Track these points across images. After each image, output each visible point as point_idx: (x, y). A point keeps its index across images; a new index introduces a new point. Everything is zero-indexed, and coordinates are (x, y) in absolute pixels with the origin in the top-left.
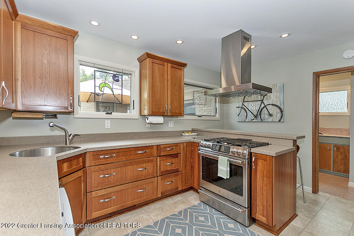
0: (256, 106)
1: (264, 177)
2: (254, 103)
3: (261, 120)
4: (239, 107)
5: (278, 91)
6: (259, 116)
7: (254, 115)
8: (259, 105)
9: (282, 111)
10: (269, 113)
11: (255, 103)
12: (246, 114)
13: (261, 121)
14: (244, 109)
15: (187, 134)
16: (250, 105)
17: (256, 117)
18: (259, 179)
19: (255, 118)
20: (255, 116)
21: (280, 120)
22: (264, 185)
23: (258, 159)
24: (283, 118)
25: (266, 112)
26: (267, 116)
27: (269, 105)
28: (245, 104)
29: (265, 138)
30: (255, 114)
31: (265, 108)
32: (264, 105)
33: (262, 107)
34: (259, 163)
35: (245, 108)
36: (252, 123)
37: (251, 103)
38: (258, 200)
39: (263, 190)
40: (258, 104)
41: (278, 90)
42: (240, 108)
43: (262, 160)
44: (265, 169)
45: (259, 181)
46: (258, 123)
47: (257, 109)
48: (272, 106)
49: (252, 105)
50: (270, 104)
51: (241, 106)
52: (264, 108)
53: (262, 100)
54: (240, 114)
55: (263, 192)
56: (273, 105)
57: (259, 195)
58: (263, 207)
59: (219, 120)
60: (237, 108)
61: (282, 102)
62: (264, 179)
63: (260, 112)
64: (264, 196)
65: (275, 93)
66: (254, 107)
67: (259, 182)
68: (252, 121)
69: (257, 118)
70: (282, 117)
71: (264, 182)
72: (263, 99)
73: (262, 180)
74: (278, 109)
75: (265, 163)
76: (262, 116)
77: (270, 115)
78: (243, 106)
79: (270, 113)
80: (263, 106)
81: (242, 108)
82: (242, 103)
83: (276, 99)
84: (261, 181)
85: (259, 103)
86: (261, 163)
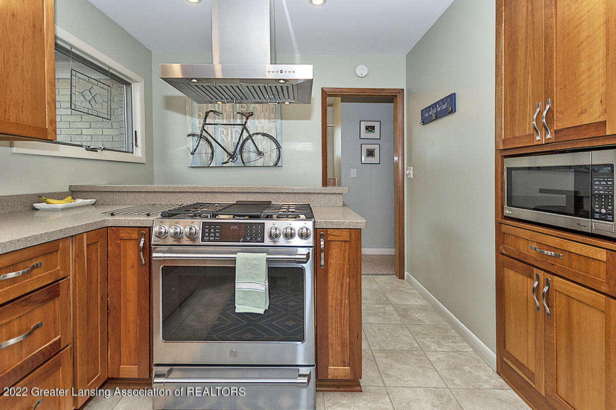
0: (231, 134)
1: (343, 277)
2: (228, 129)
3: (244, 163)
4: (193, 135)
5: (272, 110)
6: (240, 156)
7: (228, 153)
8: (237, 133)
9: (279, 147)
10: (258, 150)
11: (230, 129)
12: (210, 151)
13: (242, 165)
14: (207, 140)
15: (59, 204)
16: (219, 132)
17: (232, 156)
18: (333, 285)
19: (231, 160)
20: (230, 155)
21: (277, 164)
22: (344, 297)
23: (331, 242)
24: (280, 160)
25: (252, 148)
26: (253, 156)
27: (257, 134)
28: (210, 129)
29: (294, 196)
30: (231, 150)
31: (250, 141)
32: (248, 135)
33: (244, 138)
34: (334, 249)
35: (209, 138)
36: (223, 169)
37: (221, 129)
38: (332, 334)
39: (343, 309)
40: (236, 131)
41: (273, 108)
42: (196, 138)
43: (339, 242)
44: (347, 260)
45: (333, 290)
46: (236, 169)
47: (233, 141)
48: (262, 137)
49: (225, 133)
50: (259, 133)
51: (199, 133)
52: (247, 139)
53: (244, 123)
54: (196, 149)
55: (343, 312)
56: (264, 136)
57: (334, 323)
58: (343, 345)
59: (145, 162)
60: (189, 135)
61: (279, 131)
62: (345, 283)
63: (240, 147)
64: (345, 319)
65: (267, 113)
66: (228, 137)
67: (333, 292)
68: (224, 165)
69: (235, 159)
70: (279, 158)
71: (344, 288)
72: (246, 122)
73: (339, 287)
74: (273, 143)
75: (345, 246)
76: (245, 155)
77: (260, 153)
78: (204, 134)
79: (260, 150)
80: (245, 135)
81: (201, 137)
82: (201, 126)
83: (270, 125)
84: (337, 289)
85: (239, 128)
86: (338, 248)
